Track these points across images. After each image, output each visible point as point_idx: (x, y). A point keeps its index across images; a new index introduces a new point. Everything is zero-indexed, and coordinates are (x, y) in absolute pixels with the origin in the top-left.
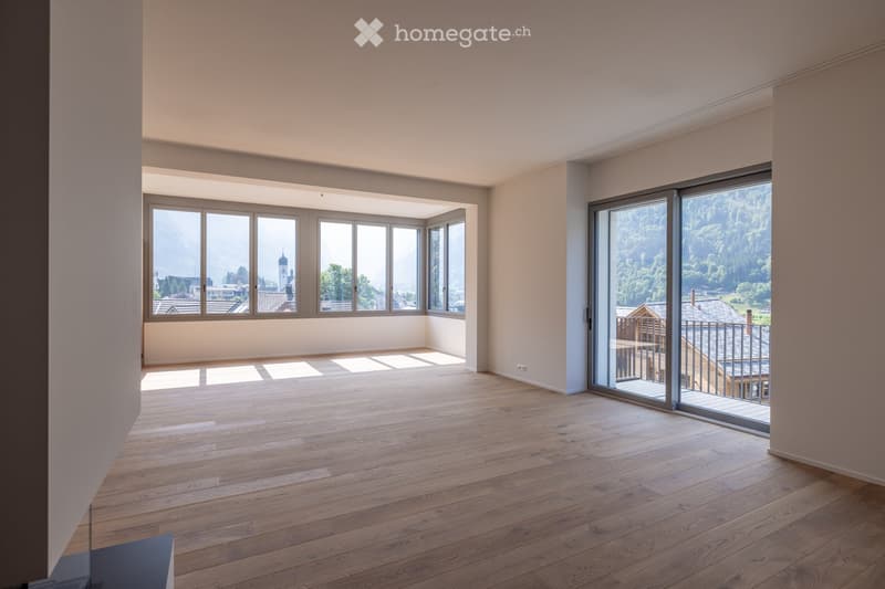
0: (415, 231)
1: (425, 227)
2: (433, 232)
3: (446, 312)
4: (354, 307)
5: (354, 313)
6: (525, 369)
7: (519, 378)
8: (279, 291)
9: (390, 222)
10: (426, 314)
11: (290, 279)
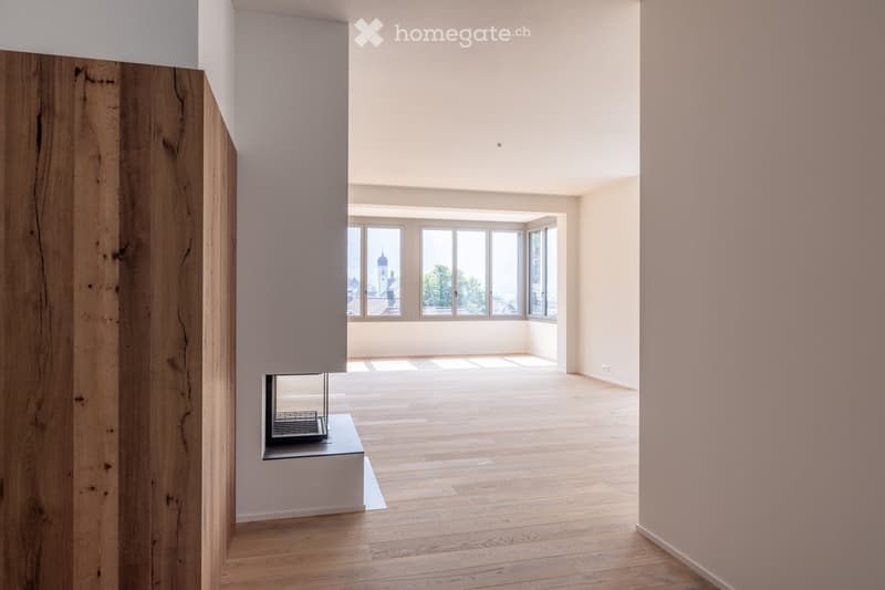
0: (515, 235)
1: (526, 231)
2: (533, 236)
3: (545, 317)
4: (454, 311)
5: (455, 317)
6: (609, 368)
7: (603, 378)
8: (378, 295)
9: (490, 227)
10: (526, 319)
11: (390, 282)
